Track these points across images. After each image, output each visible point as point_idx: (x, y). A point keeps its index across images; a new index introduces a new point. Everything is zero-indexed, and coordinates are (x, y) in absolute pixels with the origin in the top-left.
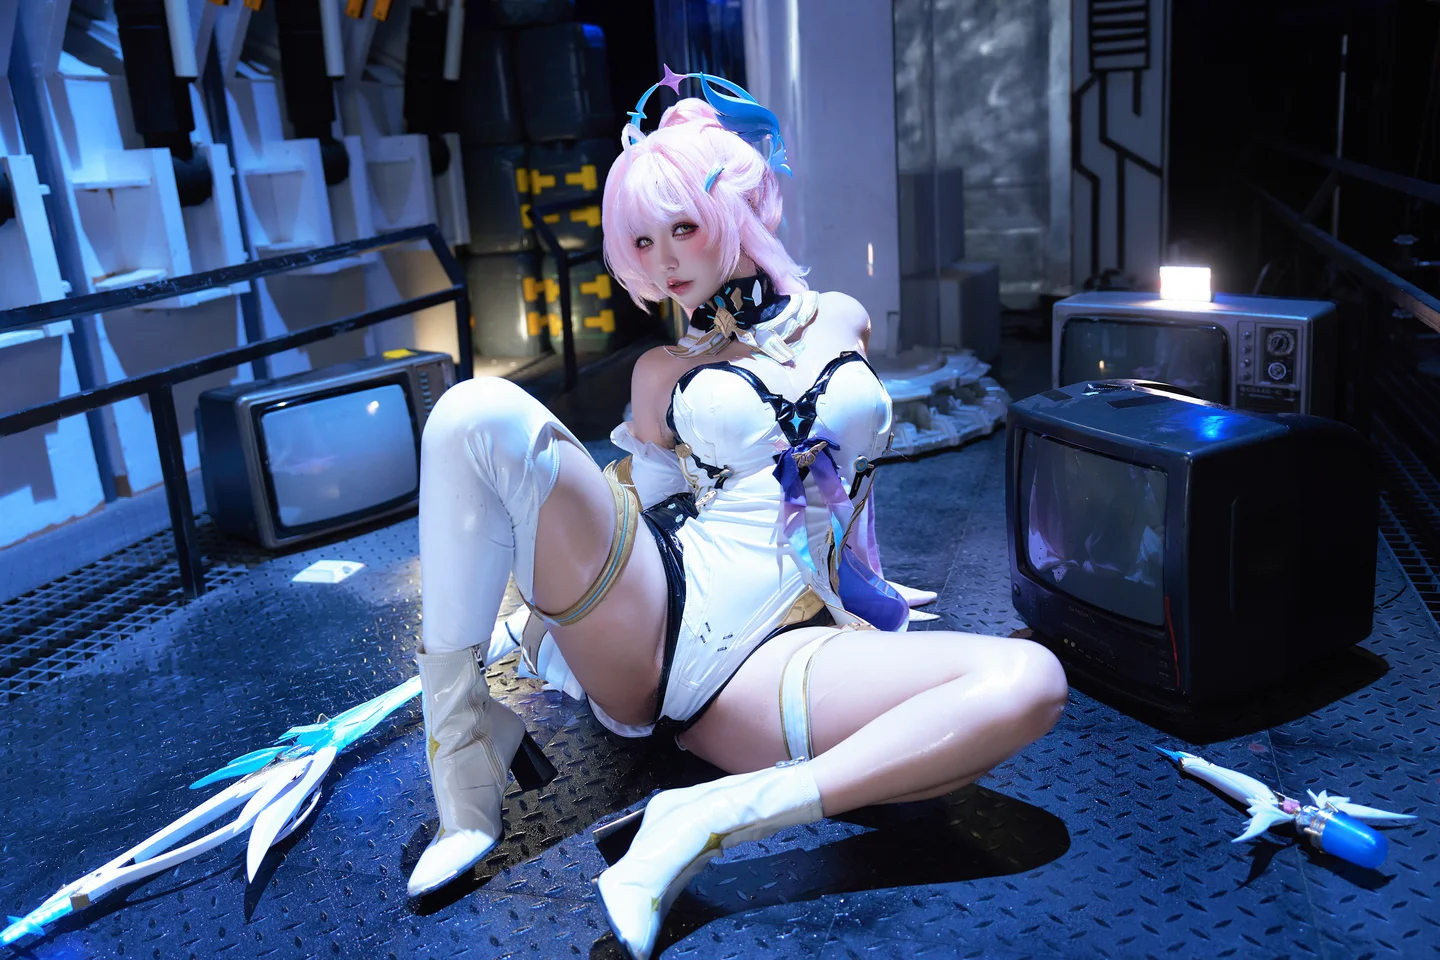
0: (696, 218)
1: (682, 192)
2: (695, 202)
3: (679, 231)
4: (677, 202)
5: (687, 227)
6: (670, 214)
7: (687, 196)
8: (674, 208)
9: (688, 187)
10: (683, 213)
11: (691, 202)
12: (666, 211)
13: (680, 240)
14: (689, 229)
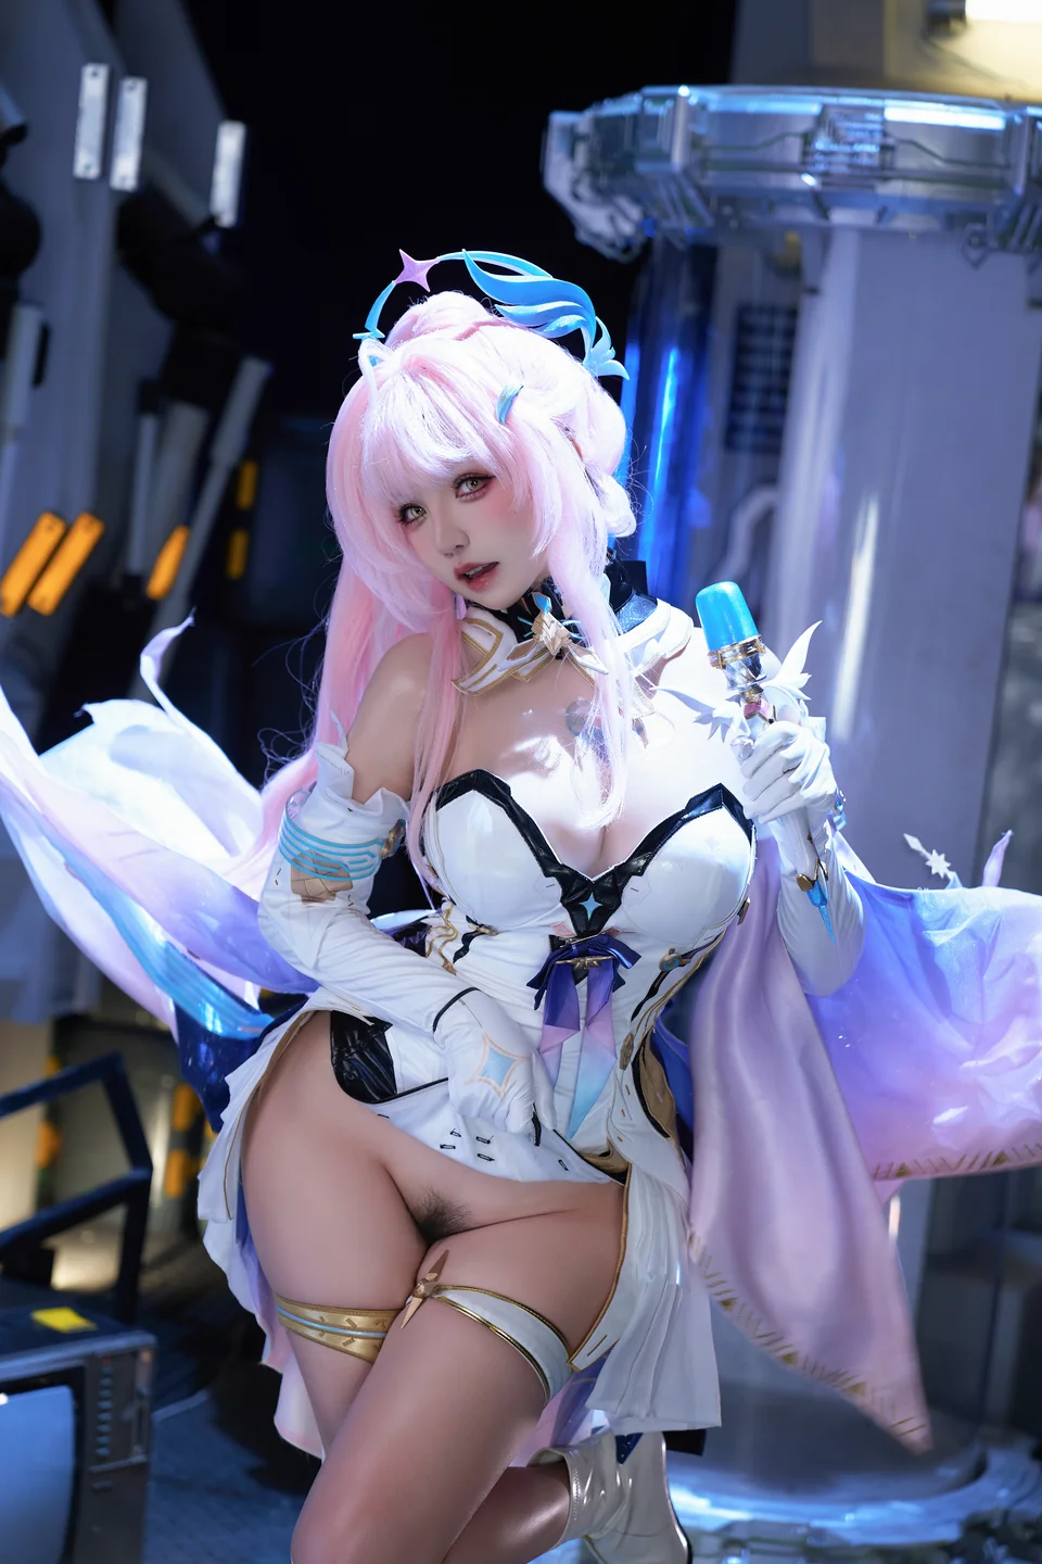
0: (492, 467)
1: (465, 427)
2: (486, 443)
3: (465, 488)
4: (459, 443)
5: (474, 480)
6: (448, 463)
7: (474, 434)
8: (455, 454)
9: (472, 419)
10: (470, 459)
11: (480, 442)
12: (438, 459)
13: (466, 501)
14: (481, 484)
